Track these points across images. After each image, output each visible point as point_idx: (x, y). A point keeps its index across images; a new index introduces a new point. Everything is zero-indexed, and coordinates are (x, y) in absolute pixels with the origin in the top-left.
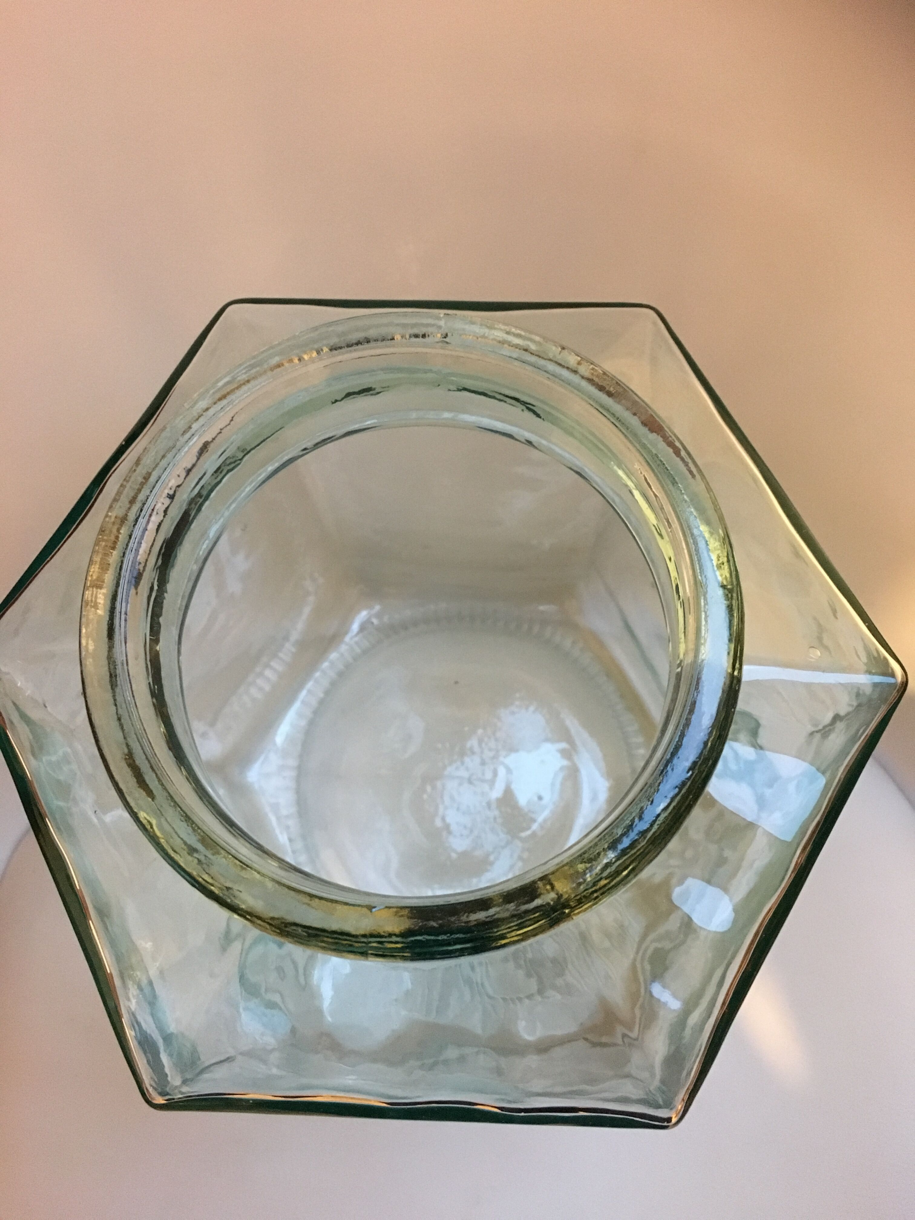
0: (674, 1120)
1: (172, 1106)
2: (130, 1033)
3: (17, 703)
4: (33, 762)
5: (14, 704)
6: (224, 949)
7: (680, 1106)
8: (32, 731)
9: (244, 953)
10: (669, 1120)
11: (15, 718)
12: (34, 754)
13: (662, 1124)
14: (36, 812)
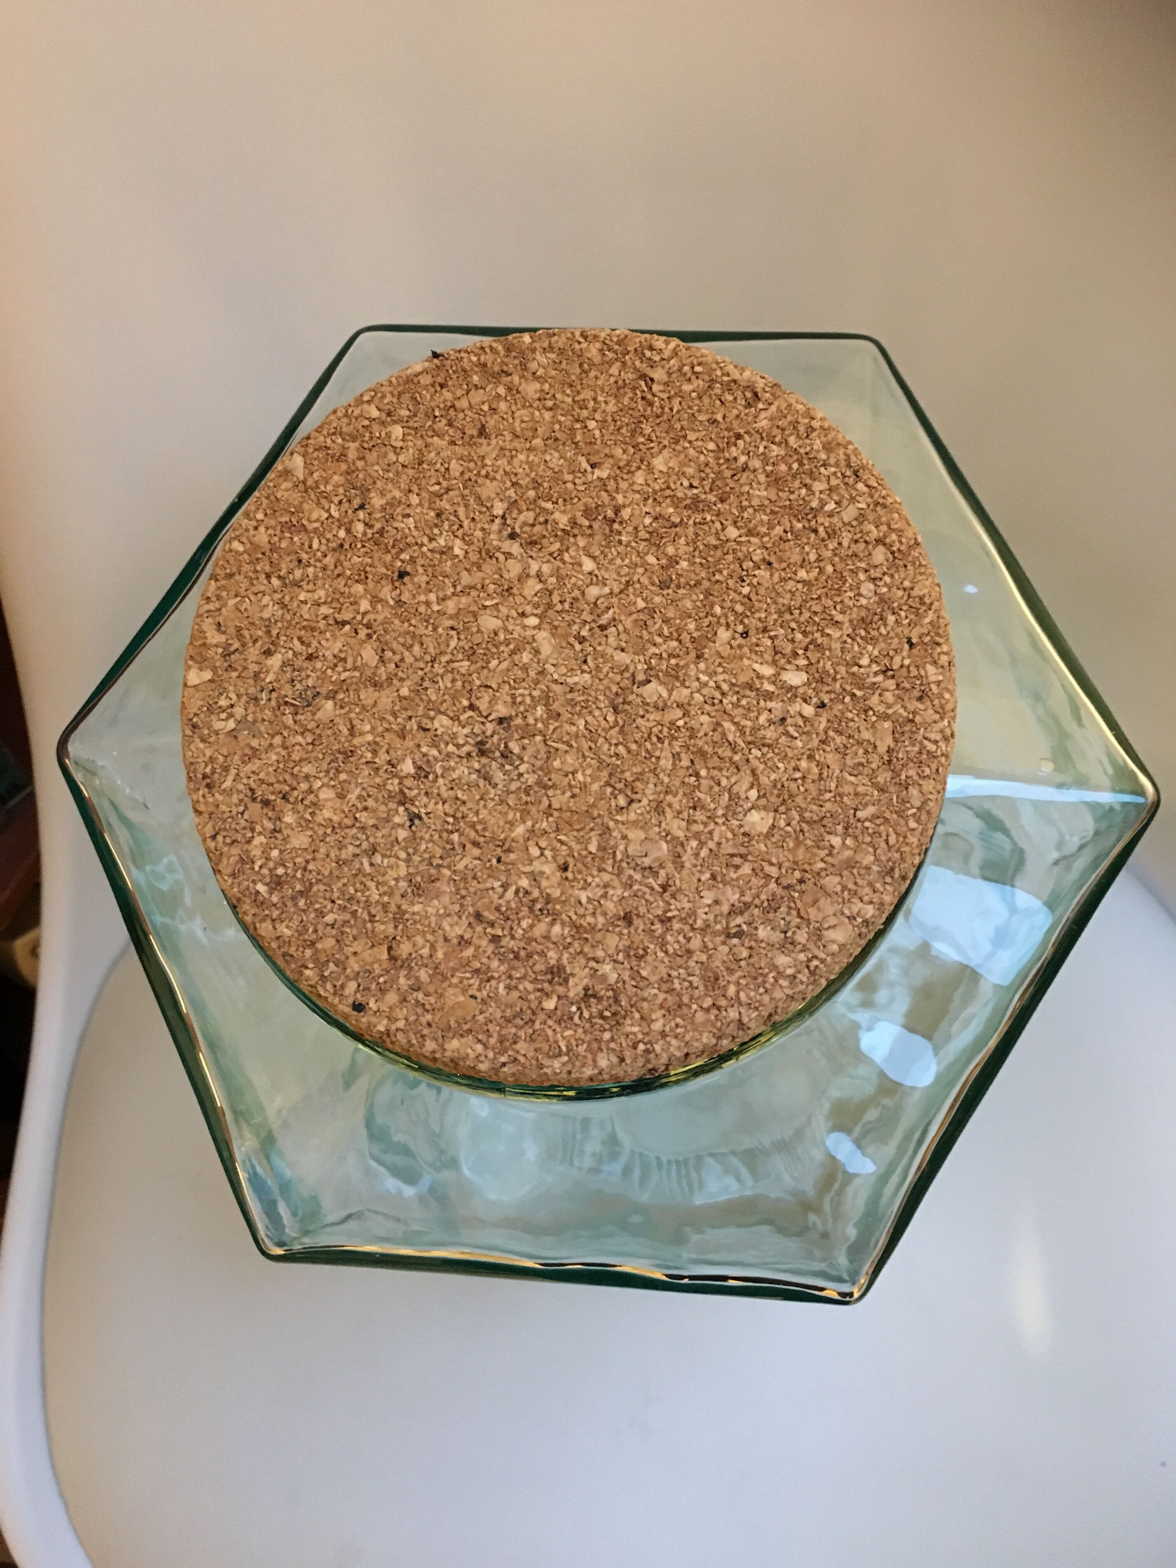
0: (856, 1295)
1: (290, 1257)
2: (242, 1176)
3: (116, 802)
4: (135, 871)
5: (112, 803)
6: (348, 1085)
7: (863, 1280)
8: (133, 837)
9: (371, 1094)
10: (851, 1295)
11: (114, 820)
12: (134, 861)
13: (845, 1299)
14: (138, 928)
